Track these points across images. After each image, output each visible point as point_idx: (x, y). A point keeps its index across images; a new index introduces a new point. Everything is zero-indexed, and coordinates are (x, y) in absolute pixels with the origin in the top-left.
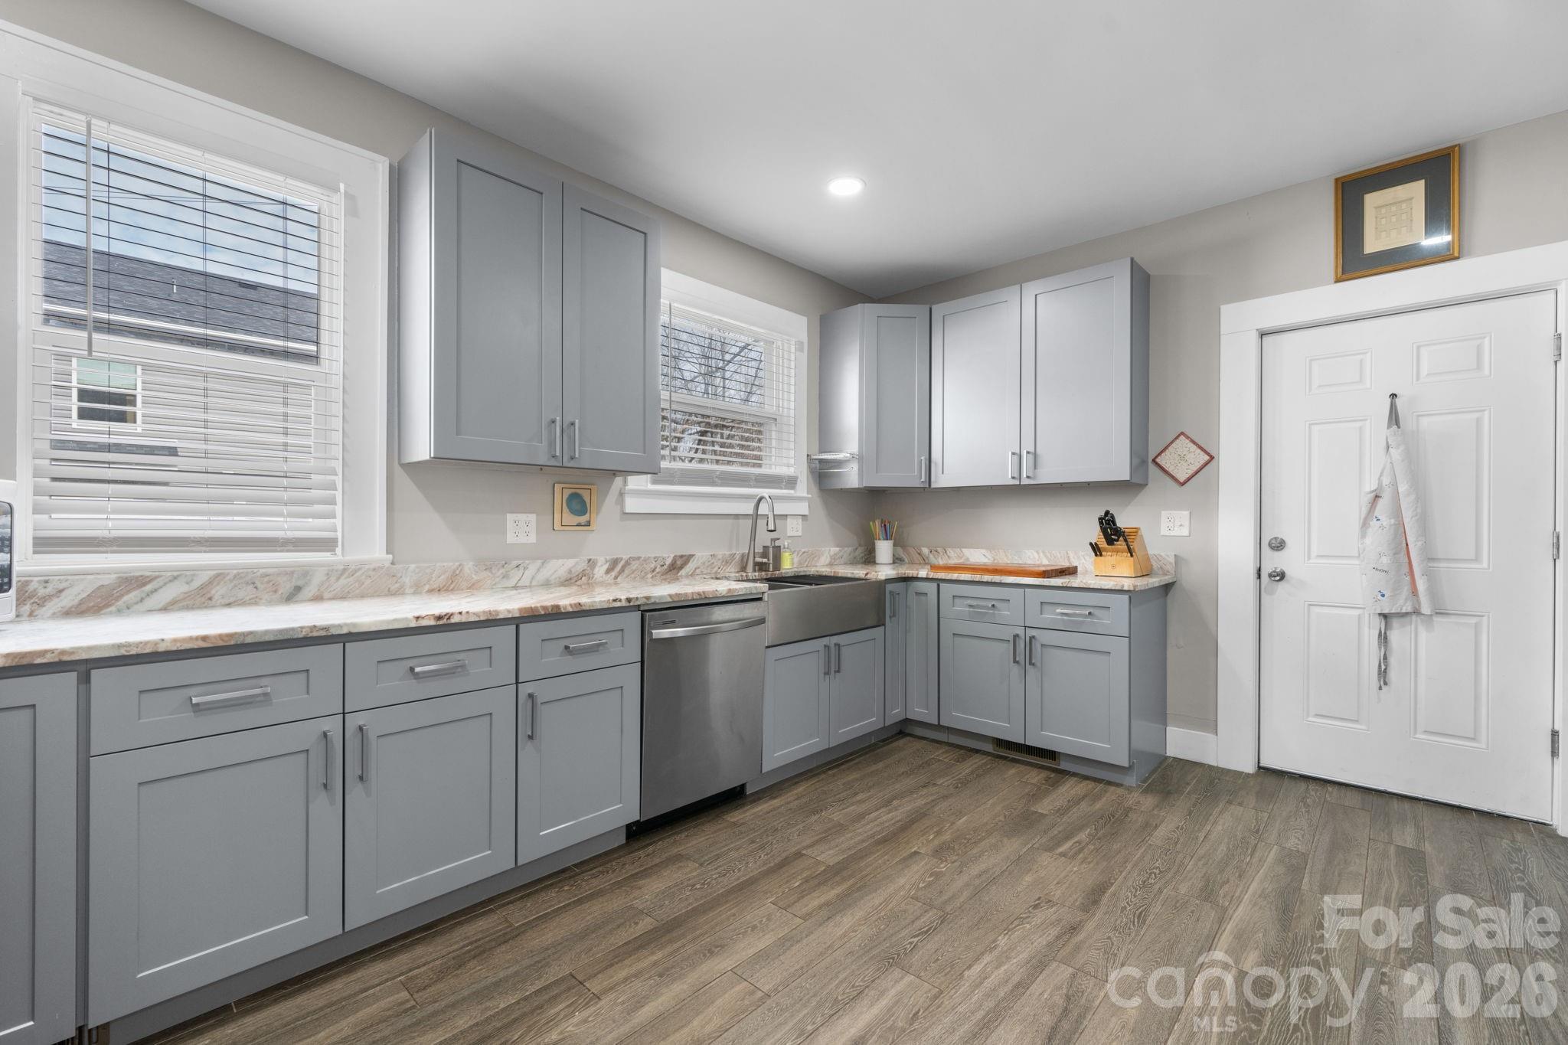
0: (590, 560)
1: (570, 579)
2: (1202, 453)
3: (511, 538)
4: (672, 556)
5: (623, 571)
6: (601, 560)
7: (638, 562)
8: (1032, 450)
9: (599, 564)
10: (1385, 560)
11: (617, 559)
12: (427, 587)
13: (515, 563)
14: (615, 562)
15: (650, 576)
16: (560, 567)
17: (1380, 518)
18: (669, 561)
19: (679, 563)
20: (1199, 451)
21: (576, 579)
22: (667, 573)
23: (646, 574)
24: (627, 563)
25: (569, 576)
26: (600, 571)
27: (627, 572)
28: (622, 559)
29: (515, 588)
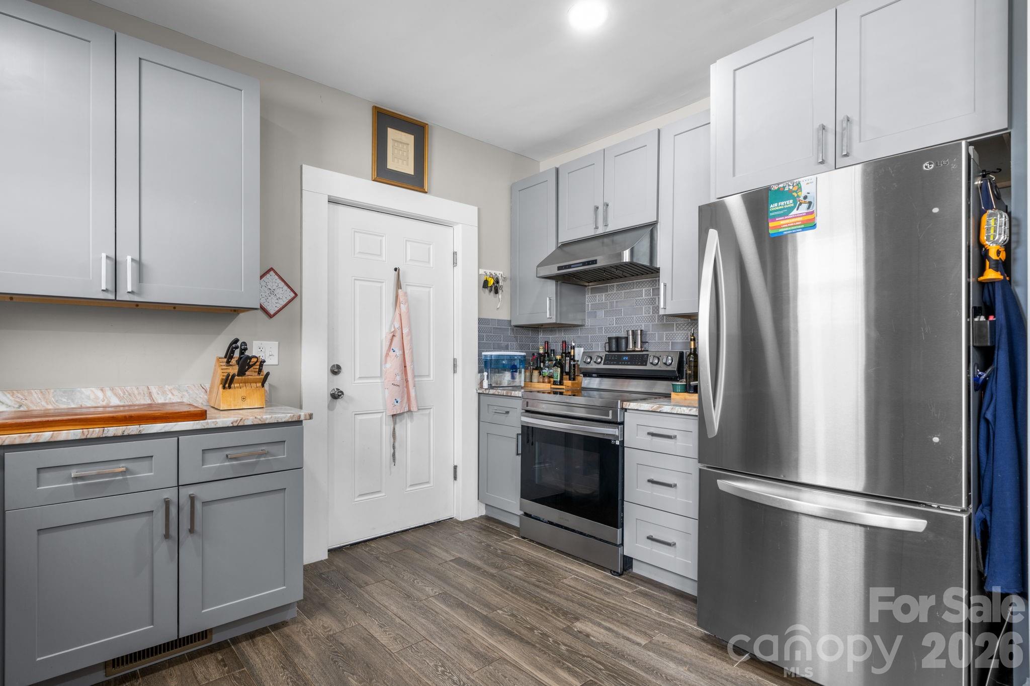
2: (289, 290)
8: (137, 258)
10: (398, 378)
17: (395, 350)
20: (286, 288)
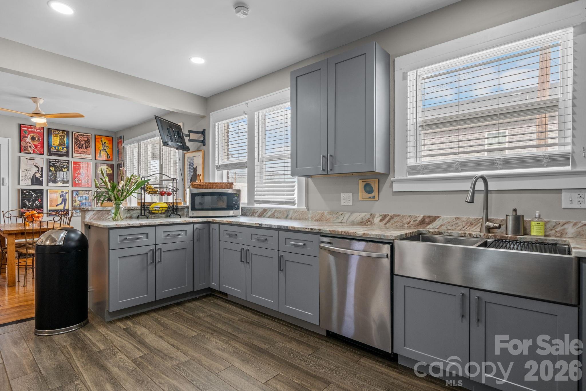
0: (371, 214)
1: (363, 222)
3: (343, 203)
4: (422, 216)
5: (390, 221)
6: (377, 215)
7: (398, 217)
9: (376, 216)
11: (386, 215)
12: (314, 219)
13: (341, 213)
14: (384, 217)
15: (406, 225)
16: (358, 216)
18: (419, 219)
19: (427, 220)
21: (365, 222)
22: (418, 225)
23: (404, 224)
24: (392, 218)
25: (362, 221)
26: (377, 220)
27: (391, 222)
28: (388, 215)
29: (341, 222)
